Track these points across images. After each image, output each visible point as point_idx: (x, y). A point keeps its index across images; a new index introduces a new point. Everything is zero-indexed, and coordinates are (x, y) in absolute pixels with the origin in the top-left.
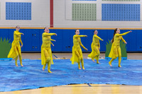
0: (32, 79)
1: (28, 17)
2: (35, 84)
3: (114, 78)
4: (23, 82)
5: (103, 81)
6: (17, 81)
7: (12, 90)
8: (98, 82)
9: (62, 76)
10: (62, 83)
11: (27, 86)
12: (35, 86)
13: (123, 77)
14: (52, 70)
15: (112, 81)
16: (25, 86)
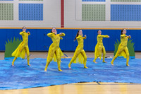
0: (43, 77)
1: (40, 18)
2: (46, 81)
3: (122, 77)
4: (35, 80)
5: (112, 80)
6: (29, 79)
7: (25, 88)
8: (107, 80)
9: (72, 75)
10: (72, 82)
11: (39, 84)
12: (46, 84)
13: (130, 75)
14: (62, 69)
15: (120, 79)
16: (36, 84)
